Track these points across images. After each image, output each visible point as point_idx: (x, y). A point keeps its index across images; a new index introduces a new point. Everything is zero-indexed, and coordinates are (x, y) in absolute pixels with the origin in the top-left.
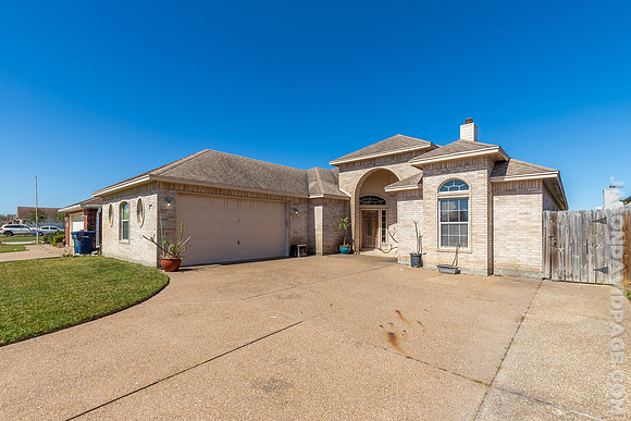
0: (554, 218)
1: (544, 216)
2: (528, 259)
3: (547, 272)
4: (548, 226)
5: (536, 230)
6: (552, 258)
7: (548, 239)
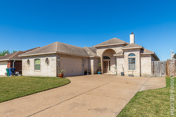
3: (152, 75)
4: (152, 65)
7: (152, 68)
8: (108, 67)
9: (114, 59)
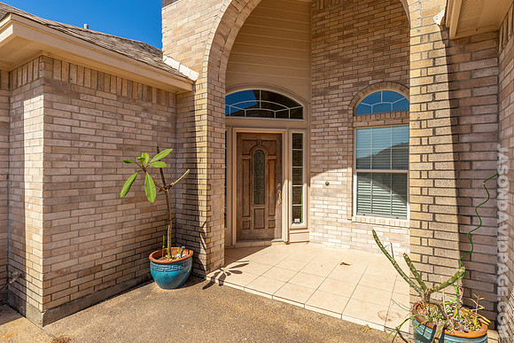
8: (287, 186)
9: (343, 111)
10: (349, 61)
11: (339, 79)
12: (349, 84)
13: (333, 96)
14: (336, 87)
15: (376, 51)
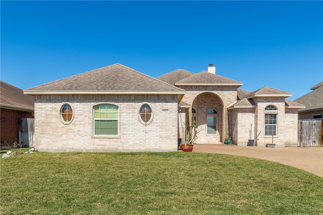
0: (301, 123)
1: (298, 122)
2: (293, 139)
3: (299, 144)
4: (300, 127)
5: (296, 128)
6: (300, 138)
7: (299, 132)
9: (205, 113)
10: (206, 102)
11: (204, 105)
12: (206, 107)
13: (203, 109)
14: (203, 107)
15: (211, 101)
